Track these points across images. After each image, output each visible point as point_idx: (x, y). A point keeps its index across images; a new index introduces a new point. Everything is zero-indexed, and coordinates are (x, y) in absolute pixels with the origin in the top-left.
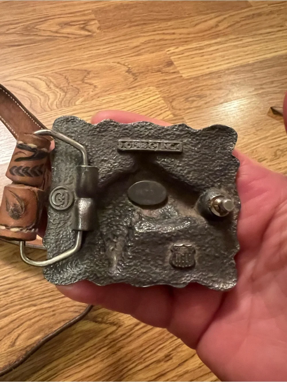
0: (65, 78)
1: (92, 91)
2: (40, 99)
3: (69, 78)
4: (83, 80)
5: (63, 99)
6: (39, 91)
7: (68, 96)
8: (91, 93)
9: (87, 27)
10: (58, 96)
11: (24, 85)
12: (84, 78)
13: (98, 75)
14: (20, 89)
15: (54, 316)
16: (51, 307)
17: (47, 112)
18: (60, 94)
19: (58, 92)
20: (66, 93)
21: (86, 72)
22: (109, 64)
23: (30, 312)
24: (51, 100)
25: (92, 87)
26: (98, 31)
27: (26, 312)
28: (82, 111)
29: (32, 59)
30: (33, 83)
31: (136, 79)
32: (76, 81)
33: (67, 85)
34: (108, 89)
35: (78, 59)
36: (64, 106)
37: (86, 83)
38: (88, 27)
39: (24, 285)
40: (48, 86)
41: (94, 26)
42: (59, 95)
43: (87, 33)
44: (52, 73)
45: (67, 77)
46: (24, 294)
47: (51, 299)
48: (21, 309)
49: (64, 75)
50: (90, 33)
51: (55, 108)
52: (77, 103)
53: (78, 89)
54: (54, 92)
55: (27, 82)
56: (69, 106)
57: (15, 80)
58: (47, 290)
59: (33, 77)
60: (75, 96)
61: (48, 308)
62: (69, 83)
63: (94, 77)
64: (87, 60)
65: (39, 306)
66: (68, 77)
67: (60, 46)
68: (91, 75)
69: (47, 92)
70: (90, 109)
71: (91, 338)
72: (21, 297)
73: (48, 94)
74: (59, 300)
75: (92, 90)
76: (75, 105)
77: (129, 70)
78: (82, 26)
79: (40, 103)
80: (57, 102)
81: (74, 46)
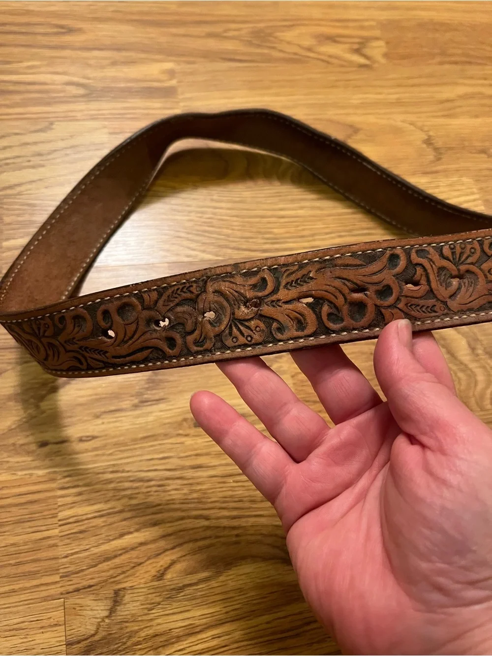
9: (364, 50)
26: (383, 61)
38: (367, 51)
39: (193, 478)
41: (377, 49)
43: (362, 61)
50: (367, 62)
58: (231, 497)
65: (214, 521)
72: (186, 497)
78: (355, 46)
79: (264, 168)
80: (293, 173)
81: (338, 81)
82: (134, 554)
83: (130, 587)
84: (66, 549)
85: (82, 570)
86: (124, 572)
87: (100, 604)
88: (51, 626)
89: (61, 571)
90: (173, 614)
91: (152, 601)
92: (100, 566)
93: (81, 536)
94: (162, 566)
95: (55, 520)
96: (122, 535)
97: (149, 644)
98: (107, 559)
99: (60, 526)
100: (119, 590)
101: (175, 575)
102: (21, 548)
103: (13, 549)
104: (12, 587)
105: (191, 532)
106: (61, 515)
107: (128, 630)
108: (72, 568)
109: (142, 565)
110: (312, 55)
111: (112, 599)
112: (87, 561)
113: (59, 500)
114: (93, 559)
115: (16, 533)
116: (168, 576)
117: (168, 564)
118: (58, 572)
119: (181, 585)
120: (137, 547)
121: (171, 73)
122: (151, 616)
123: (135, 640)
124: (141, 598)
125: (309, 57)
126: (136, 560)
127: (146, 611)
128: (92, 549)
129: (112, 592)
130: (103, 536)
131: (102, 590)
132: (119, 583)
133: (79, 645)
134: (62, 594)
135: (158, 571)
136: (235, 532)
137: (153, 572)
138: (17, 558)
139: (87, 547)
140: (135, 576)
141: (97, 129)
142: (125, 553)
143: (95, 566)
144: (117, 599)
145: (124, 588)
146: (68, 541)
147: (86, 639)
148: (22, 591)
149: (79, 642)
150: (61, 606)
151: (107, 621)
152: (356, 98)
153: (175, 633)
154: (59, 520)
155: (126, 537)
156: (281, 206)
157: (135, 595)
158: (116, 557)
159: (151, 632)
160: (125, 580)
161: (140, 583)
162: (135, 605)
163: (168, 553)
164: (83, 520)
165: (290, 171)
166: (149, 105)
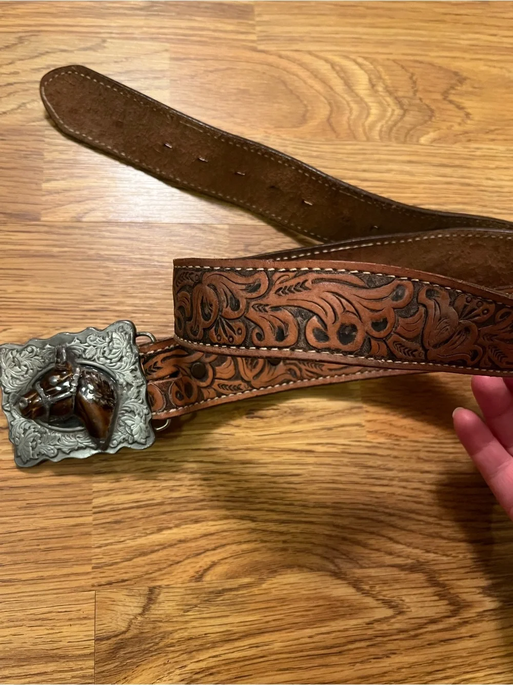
0: (411, 78)
1: (460, 124)
2: (351, 110)
3: (420, 82)
4: (445, 94)
5: (396, 123)
6: (352, 91)
7: (408, 118)
8: (456, 128)
10: (389, 114)
11: (324, 68)
12: (448, 90)
13: (479, 90)
14: (316, 76)
15: (283, 553)
16: (282, 533)
17: (357, 141)
18: (393, 110)
19: (389, 105)
20: (406, 111)
21: (457, 78)
22: (507, 74)
23: (240, 530)
24: (371, 119)
25: (462, 114)
27: (234, 526)
28: (430, 159)
29: (354, 16)
30: (343, 70)
32: (430, 92)
33: (411, 94)
34: (493, 128)
35: (446, 45)
36: (397, 139)
37: (451, 102)
39: (241, 474)
40: (373, 86)
42: (390, 110)
44: (388, 59)
45: (414, 78)
46: (238, 491)
47: (284, 517)
48: (227, 517)
49: (411, 70)
51: (377, 137)
52: (423, 140)
53: (432, 111)
54: (380, 103)
55: (333, 65)
56: (404, 142)
57: (310, 53)
58: (282, 499)
59: (347, 57)
60: (421, 124)
61: (277, 534)
62: (415, 92)
63: (472, 93)
64: (465, 51)
65: (261, 524)
66: (417, 79)
68: (465, 88)
69: (367, 99)
70: (445, 161)
71: (343, 616)
73: (370, 104)
74: (299, 525)
75: (459, 120)
76: (418, 143)
79: (349, 118)
80: (382, 126)
81: (446, 14)
82: (172, 551)
83: (168, 585)
84: (100, 539)
85: (116, 563)
86: (160, 570)
87: (133, 600)
88: (79, 619)
89: (94, 561)
91: (189, 603)
92: (135, 560)
93: (117, 526)
94: (201, 567)
95: (90, 507)
96: (160, 530)
97: (183, 647)
98: (144, 554)
99: (95, 513)
100: (155, 588)
101: (214, 578)
102: (52, 533)
103: (43, 534)
104: (40, 574)
105: (236, 534)
106: (96, 502)
107: (162, 630)
108: (106, 560)
109: (179, 564)
111: (147, 596)
112: (121, 554)
113: (94, 485)
114: (127, 553)
115: (47, 517)
116: (207, 578)
117: (208, 566)
118: (90, 562)
119: (220, 589)
120: (175, 544)
122: (187, 618)
123: (167, 641)
124: (177, 598)
126: (172, 558)
127: (182, 613)
128: (128, 541)
129: (147, 589)
130: (140, 529)
131: (135, 585)
132: (154, 580)
133: (109, 642)
134: (93, 586)
135: (197, 572)
136: (283, 538)
137: (192, 572)
138: (48, 543)
139: (122, 539)
140: (173, 574)
141: (157, 52)
142: (162, 549)
143: (130, 560)
144: (151, 597)
145: (160, 587)
146: (102, 531)
147: (116, 636)
148: (50, 579)
149: (108, 638)
150: (91, 599)
151: (139, 618)
152: (466, 39)
153: (211, 638)
154: (94, 507)
155: (164, 532)
156: (364, 166)
157: (171, 594)
158: (153, 552)
159: (185, 634)
160: (162, 578)
161: (176, 583)
162: (170, 604)
163: (208, 553)
164: (119, 510)
165: (379, 125)
166: (220, 26)
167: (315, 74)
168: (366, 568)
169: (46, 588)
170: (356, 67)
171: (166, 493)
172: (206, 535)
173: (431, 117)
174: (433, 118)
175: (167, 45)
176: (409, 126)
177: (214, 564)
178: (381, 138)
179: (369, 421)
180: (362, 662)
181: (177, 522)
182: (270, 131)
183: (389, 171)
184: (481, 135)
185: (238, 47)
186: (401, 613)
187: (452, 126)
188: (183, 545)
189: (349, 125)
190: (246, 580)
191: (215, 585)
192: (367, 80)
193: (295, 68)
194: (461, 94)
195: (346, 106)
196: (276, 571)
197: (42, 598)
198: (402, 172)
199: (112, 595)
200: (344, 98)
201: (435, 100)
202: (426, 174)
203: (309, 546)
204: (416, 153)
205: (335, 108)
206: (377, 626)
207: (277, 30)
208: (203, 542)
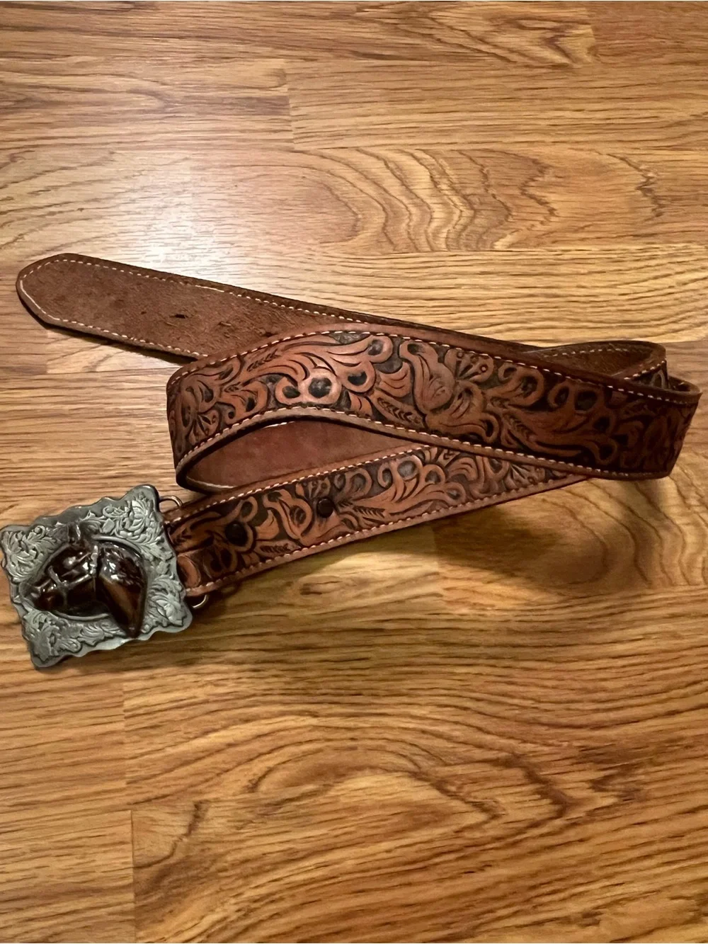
0: (481, 171)
1: (542, 223)
2: (410, 215)
3: (492, 175)
4: (523, 188)
5: (465, 227)
6: (411, 191)
7: (479, 220)
8: (539, 227)
9: (562, 39)
10: (456, 217)
11: (376, 168)
12: (527, 182)
13: (565, 179)
14: (366, 178)
15: (351, 753)
16: (349, 729)
17: (419, 252)
18: (461, 212)
19: (455, 206)
20: (476, 211)
21: (537, 167)
22: (598, 157)
23: (299, 728)
24: (434, 224)
25: (544, 210)
26: (589, 59)
27: (292, 724)
28: (507, 268)
29: (408, 101)
30: (399, 168)
31: (659, 215)
32: (505, 186)
33: (481, 191)
34: (582, 225)
35: (521, 126)
36: (467, 246)
37: (531, 197)
38: (566, 43)
39: (298, 662)
40: (436, 184)
41: (580, 40)
42: (458, 212)
43: (558, 58)
44: (451, 150)
45: (485, 170)
47: (351, 710)
48: (283, 714)
49: (480, 161)
50: (564, 60)
51: (444, 246)
52: (499, 245)
53: (507, 208)
54: (445, 204)
55: (386, 162)
56: (477, 250)
57: (358, 149)
58: (348, 688)
59: (402, 152)
60: (496, 227)
61: (343, 730)
62: (487, 187)
63: (555, 184)
64: (545, 133)
65: (324, 719)
66: (488, 172)
67: (484, 81)
68: (548, 178)
69: (428, 201)
70: (527, 269)
71: (427, 824)
72: (287, 687)
73: (433, 206)
74: (370, 718)
75: (541, 218)
76: (493, 249)
77: (645, 184)
78: (549, 35)
79: (408, 225)
80: (449, 232)
81: (520, 89)
82: (219, 758)
83: (217, 799)
84: (135, 748)
85: (155, 776)
86: (207, 781)
87: (177, 819)
88: (114, 844)
89: (128, 775)
90: (268, 835)
91: (242, 818)
92: (176, 771)
93: (153, 732)
94: (255, 774)
95: (120, 710)
96: (206, 733)
97: (238, 871)
98: (187, 763)
99: (126, 718)
100: (201, 802)
101: (271, 787)
102: (78, 744)
103: (68, 745)
104: (66, 794)
105: (293, 732)
106: (128, 704)
107: (211, 853)
108: (143, 773)
109: (229, 773)
110: (484, 48)
111: (192, 813)
112: (160, 764)
113: (125, 684)
114: (167, 762)
115: (71, 725)
116: (263, 787)
117: (263, 773)
118: (123, 776)
119: (278, 799)
120: (223, 749)
121: (281, 75)
122: (242, 837)
123: (220, 865)
124: (226, 814)
125: (480, 51)
126: (220, 766)
127: (234, 830)
128: (167, 749)
129: (191, 804)
130: (181, 733)
131: (178, 801)
132: (200, 793)
133: (150, 869)
134: (129, 804)
135: (250, 781)
136: (350, 734)
137: (244, 782)
138: (73, 757)
139: (161, 746)
140: (222, 785)
142: (208, 756)
143: (170, 771)
144: (198, 812)
145: (207, 801)
146: (136, 738)
147: (158, 862)
148: (78, 798)
149: (149, 865)
150: (127, 820)
151: (185, 840)
152: (546, 118)
153: (269, 859)
154: (125, 711)
155: (210, 735)
157: (221, 809)
158: (197, 760)
159: (239, 856)
161: (226, 796)
162: (221, 821)
163: (262, 758)
164: (155, 712)
165: (445, 230)
166: (248, 124)
167: (365, 175)
168: (450, 765)
169: (75, 809)
170: (414, 163)
171: (209, 689)
172: (259, 736)
173: (507, 217)
174: (510, 217)
175: (187, 153)
176: (481, 230)
177: (270, 771)
178: (447, 245)
179: (448, 589)
180: (451, 878)
181: (224, 722)
182: (313, 248)
183: (458, 286)
184: (568, 235)
185: (272, 149)
186: (495, 817)
187: (533, 226)
188: (232, 750)
189: (409, 233)
190: (310, 787)
191: (273, 795)
192: (428, 177)
193: (339, 169)
194: (543, 186)
195: (404, 210)
196: (344, 775)
197: (68, 821)
198: (474, 287)
199: (151, 815)
200: (401, 202)
201: (512, 196)
202: (504, 287)
203: (380, 743)
204: (490, 262)
205: (391, 215)
206: (467, 834)
207: (316, 125)
208: (256, 746)
